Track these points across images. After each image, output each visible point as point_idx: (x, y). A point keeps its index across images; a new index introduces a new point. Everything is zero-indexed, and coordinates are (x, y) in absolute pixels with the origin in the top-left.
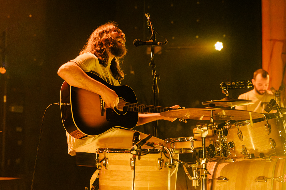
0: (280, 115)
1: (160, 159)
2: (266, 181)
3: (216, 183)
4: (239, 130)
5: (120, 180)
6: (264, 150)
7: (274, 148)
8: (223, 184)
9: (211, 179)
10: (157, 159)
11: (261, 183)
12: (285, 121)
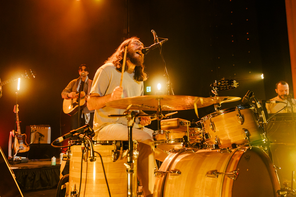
0: (257, 106)
1: (114, 150)
2: (217, 177)
3: (170, 176)
4: (212, 121)
5: (76, 172)
6: (237, 140)
7: (247, 139)
8: (176, 177)
9: (165, 172)
10: (111, 151)
11: (211, 178)
12: (263, 111)
